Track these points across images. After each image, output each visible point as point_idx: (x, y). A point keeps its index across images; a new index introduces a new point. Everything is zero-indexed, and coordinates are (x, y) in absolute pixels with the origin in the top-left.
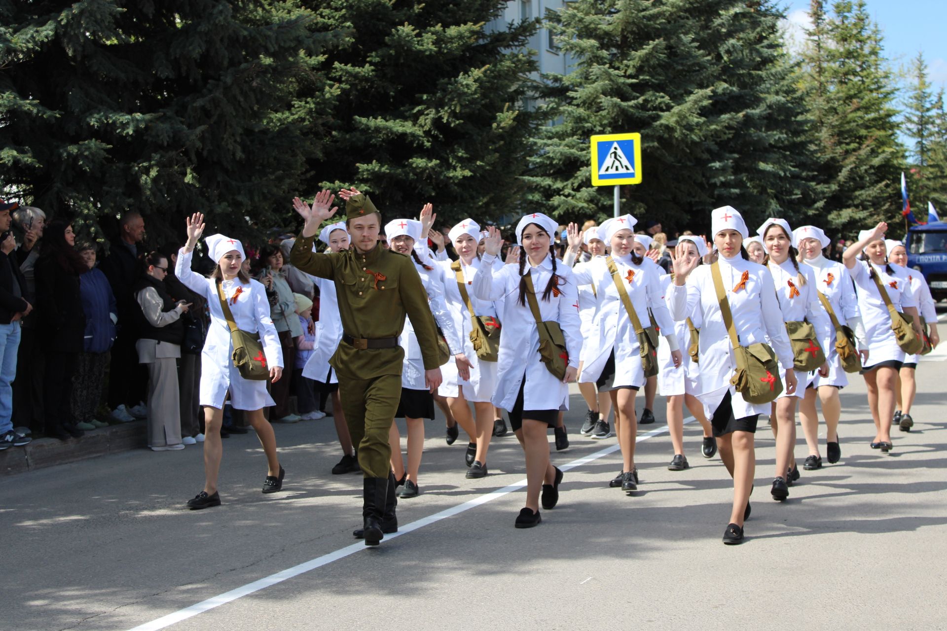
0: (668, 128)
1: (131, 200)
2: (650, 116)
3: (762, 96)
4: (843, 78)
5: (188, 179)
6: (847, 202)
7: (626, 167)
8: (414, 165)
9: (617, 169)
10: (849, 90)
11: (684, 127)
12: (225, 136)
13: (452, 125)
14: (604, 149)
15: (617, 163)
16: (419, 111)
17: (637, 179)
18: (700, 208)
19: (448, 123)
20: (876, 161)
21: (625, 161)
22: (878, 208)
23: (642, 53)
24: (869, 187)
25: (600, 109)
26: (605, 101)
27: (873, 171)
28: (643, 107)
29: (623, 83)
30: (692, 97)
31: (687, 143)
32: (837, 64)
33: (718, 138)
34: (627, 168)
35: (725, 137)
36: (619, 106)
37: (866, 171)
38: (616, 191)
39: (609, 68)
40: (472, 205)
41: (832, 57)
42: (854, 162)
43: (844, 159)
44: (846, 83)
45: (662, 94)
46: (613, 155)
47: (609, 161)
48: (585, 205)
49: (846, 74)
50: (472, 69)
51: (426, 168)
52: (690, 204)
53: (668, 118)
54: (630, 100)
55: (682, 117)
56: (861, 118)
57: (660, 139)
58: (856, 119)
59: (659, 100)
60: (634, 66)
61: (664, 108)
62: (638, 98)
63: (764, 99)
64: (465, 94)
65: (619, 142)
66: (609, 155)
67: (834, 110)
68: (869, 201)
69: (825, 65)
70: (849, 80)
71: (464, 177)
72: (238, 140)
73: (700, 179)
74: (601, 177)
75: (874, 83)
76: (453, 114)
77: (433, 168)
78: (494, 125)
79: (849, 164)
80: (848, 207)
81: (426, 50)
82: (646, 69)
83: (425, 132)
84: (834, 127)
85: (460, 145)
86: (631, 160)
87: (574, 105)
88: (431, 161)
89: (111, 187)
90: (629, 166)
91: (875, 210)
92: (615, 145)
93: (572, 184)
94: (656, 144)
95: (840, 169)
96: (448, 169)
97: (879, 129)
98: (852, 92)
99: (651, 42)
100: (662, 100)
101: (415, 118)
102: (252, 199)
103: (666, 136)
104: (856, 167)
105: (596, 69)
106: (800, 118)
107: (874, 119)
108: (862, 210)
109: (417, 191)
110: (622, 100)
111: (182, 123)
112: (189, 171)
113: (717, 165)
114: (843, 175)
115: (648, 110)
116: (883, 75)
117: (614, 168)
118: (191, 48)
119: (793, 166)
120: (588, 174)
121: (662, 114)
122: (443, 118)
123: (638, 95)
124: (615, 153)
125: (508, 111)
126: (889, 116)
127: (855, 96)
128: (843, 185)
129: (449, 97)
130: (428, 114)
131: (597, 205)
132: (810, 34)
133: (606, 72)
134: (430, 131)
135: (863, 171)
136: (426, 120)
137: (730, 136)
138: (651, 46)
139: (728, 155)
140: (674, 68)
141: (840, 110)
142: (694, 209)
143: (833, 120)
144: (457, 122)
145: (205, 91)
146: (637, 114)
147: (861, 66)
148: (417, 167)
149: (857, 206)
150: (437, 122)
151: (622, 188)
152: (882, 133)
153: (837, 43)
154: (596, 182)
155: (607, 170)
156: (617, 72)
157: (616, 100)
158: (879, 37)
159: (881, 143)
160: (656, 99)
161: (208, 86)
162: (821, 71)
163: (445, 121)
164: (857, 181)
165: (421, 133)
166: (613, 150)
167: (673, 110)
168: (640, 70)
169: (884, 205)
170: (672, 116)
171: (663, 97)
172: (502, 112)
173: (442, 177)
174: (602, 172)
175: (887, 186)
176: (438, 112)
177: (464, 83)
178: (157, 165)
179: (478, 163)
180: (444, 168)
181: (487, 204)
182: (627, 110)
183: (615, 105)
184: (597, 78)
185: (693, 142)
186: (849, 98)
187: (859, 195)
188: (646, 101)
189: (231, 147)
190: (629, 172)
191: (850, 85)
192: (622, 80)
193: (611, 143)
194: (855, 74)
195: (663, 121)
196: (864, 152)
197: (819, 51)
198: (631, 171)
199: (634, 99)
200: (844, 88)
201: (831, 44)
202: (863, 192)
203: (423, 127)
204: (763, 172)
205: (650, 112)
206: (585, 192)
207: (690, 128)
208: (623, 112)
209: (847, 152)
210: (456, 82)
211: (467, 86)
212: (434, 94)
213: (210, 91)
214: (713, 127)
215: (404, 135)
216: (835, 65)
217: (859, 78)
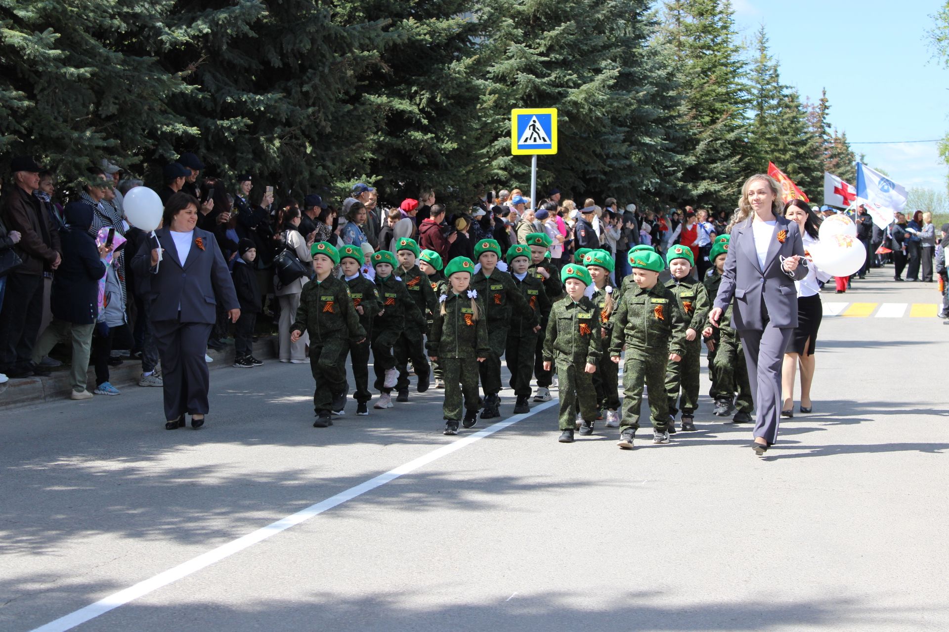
0: (575, 104)
1: (259, 165)
2: (559, 93)
3: (649, 74)
4: (697, 52)
5: (309, 151)
6: (702, 174)
7: (543, 138)
8: (412, 138)
9: (535, 139)
10: (704, 64)
11: (591, 103)
12: (320, 115)
13: (445, 104)
14: (523, 121)
15: (535, 135)
16: (415, 90)
17: (553, 151)
18: (593, 176)
19: (441, 102)
20: (731, 136)
21: (542, 133)
22: (732, 182)
23: (553, 33)
24: (722, 160)
25: (514, 83)
26: (522, 77)
27: (729, 146)
28: (553, 84)
29: (536, 61)
30: (600, 77)
31: (591, 117)
32: (692, 38)
33: (618, 113)
34: (545, 140)
35: (624, 113)
36: (534, 82)
37: (721, 144)
38: (534, 161)
39: (525, 46)
40: (456, 173)
41: (688, 31)
42: (710, 136)
43: (700, 132)
44: (701, 57)
45: (570, 72)
46: (532, 127)
47: (528, 133)
48: (500, 172)
49: (702, 48)
50: (464, 57)
51: (422, 141)
52: (584, 172)
53: (576, 95)
54: (544, 78)
55: (590, 95)
56: (714, 91)
57: (568, 114)
58: (710, 93)
59: (568, 77)
60: (545, 45)
61: (572, 85)
62: (549, 75)
63: (650, 77)
64: (456, 78)
65: (538, 116)
66: (528, 128)
67: (690, 85)
68: (723, 174)
69: (682, 39)
70: (703, 53)
71: (454, 149)
72: (330, 118)
73: (598, 150)
74: (520, 147)
75: (725, 58)
76: (446, 96)
77: (426, 140)
78: (478, 106)
79: (706, 136)
80: (704, 179)
81: (422, 40)
82: (557, 48)
83: (420, 110)
84: (691, 100)
85: (447, 121)
86: (548, 132)
87: (491, 79)
88: (426, 134)
89: (242, 153)
90: (547, 138)
91: (730, 182)
92: (534, 118)
93: (488, 152)
94: (566, 119)
95: (698, 142)
96: (438, 141)
97: (730, 103)
98: (707, 67)
99: (563, 24)
100: (570, 77)
101: (411, 97)
102: (334, 164)
103: (575, 111)
104: (712, 141)
105: (513, 47)
106: (671, 93)
107: (727, 93)
108: (717, 183)
109: (412, 160)
110: (537, 77)
111: (289, 103)
112: (307, 144)
113: (612, 138)
114: (701, 147)
115: (558, 86)
116: (734, 48)
117: (533, 139)
118: (302, 45)
119: (665, 140)
120: (505, 144)
121: (570, 90)
122: (436, 98)
123: (549, 72)
124: (534, 126)
125: (490, 94)
126: (740, 90)
127: (709, 69)
128: (699, 157)
129: (444, 80)
130: (423, 95)
131: (510, 172)
132: (671, 9)
133: (521, 50)
134: (424, 108)
135: (718, 145)
136: (421, 100)
137: (628, 112)
138: (562, 28)
139: (619, 129)
140: (579, 48)
141: (696, 82)
142: (588, 177)
143: (691, 93)
144: (449, 102)
145: (305, 78)
146: (549, 90)
147: (713, 40)
148: (415, 139)
149: (712, 179)
150: (431, 101)
151: (539, 157)
152: (734, 108)
153: (694, 18)
154: (515, 151)
155: (526, 141)
156: (532, 51)
157: (531, 76)
158: (730, 10)
159: (733, 116)
160: (565, 76)
161: (308, 74)
162: (680, 45)
163: (438, 100)
164: (711, 156)
165: (417, 111)
166: (531, 123)
167: (582, 88)
168: (550, 49)
169: (738, 179)
170: (581, 93)
171: (570, 75)
172: (485, 95)
173: (435, 148)
174: (522, 142)
175: (740, 160)
176: (432, 93)
177: (457, 69)
178: (277, 137)
179: (464, 137)
180: (435, 141)
181: (468, 173)
182: (539, 86)
183: (530, 80)
184: (513, 56)
185: (598, 118)
186: (704, 72)
187: (715, 168)
188: (556, 78)
189: (323, 123)
190: (546, 143)
191: (706, 59)
192: (535, 58)
193: (531, 116)
194: (709, 48)
195: (572, 97)
196: (719, 125)
197: (679, 26)
198: (548, 142)
199: (547, 77)
200: (700, 62)
201: (689, 20)
202: (719, 164)
203: (419, 105)
204: (645, 144)
205: (560, 89)
206: (502, 161)
207: (597, 104)
208: (536, 88)
209: (705, 125)
210: (449, 68)
211: (459, 72)
212: (429, 77)
213: (310, 79)
214: (615, 104)
215: (403, 112)
216: (691, 39)
217: (712, 52)
